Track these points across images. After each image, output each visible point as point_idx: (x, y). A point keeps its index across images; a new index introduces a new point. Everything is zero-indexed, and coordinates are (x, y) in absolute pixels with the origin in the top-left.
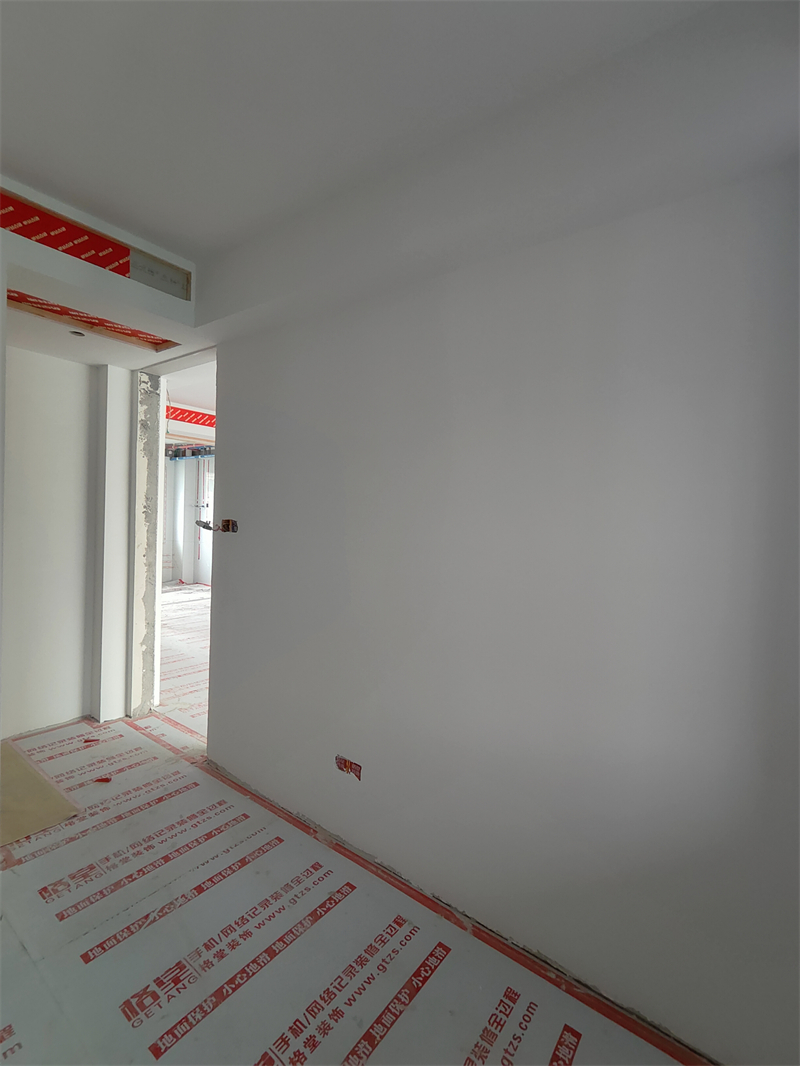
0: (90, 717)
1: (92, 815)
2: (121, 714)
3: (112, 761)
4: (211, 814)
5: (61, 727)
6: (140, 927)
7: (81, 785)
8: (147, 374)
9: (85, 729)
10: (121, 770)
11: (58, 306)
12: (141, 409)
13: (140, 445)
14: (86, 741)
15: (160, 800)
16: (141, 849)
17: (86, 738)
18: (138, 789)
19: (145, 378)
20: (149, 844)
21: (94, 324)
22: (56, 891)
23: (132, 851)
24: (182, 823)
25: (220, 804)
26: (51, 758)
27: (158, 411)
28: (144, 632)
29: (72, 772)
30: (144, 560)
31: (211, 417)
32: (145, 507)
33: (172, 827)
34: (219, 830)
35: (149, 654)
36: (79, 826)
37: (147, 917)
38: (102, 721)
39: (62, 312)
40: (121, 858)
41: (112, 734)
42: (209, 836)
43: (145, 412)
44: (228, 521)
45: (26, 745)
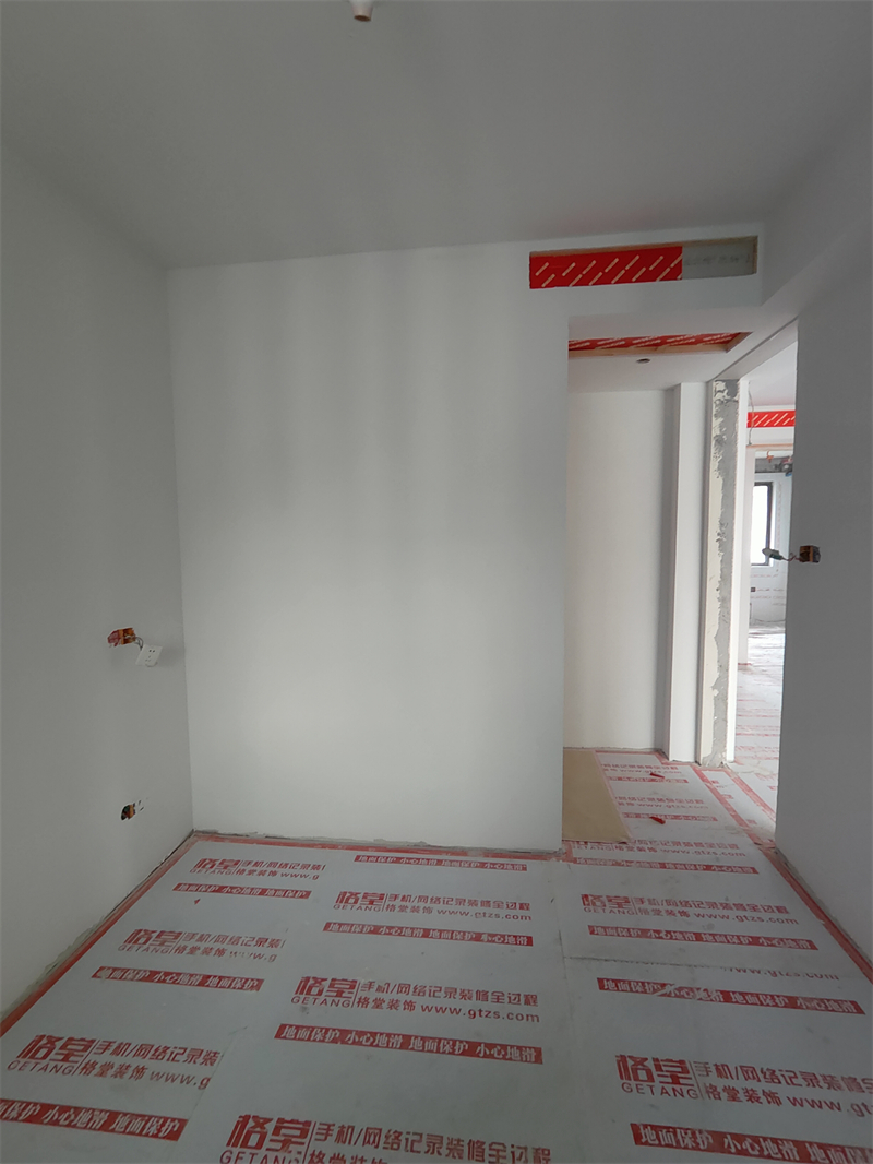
0: (661, 751)
1: (640, 849)
2: (691, 760)
3: (671, 804)
4: (766, 916)
5: (635, 753)
6: (655, 991)
7: (638, 816)
8: (723, 381)
9: (654, 761)
10: (676, 817)
11: (622, 340)
12: (716, 423)
13: (714, 465)
14: (652, 774)
15: (708, 868)
16: (676, 910)
17: (653, 770)
18: (688, 844)
19: (721, 386)
20: (685, 909)
21: (657, 345)
22: (594, 904)
23: (666, 907)
24: (726, 906)
25: (780, 909)
26: (620, 779)
27: (735, 421)
28: (717, 675)
29: (634, 799)
30: (717, 594)
31: (791, 414)
32: (719, 534)
33: (713, 905)
34: (770, 942)
35: (721, 700)
36: (625, 855)
37: (663, 985)
38: (671, 759)
39: (627, 344)
40: (655, 907)
41: (678, 777)
42: (755, 941)
43: (721, 426)
44: (808, 547)
45: (604, 759)
